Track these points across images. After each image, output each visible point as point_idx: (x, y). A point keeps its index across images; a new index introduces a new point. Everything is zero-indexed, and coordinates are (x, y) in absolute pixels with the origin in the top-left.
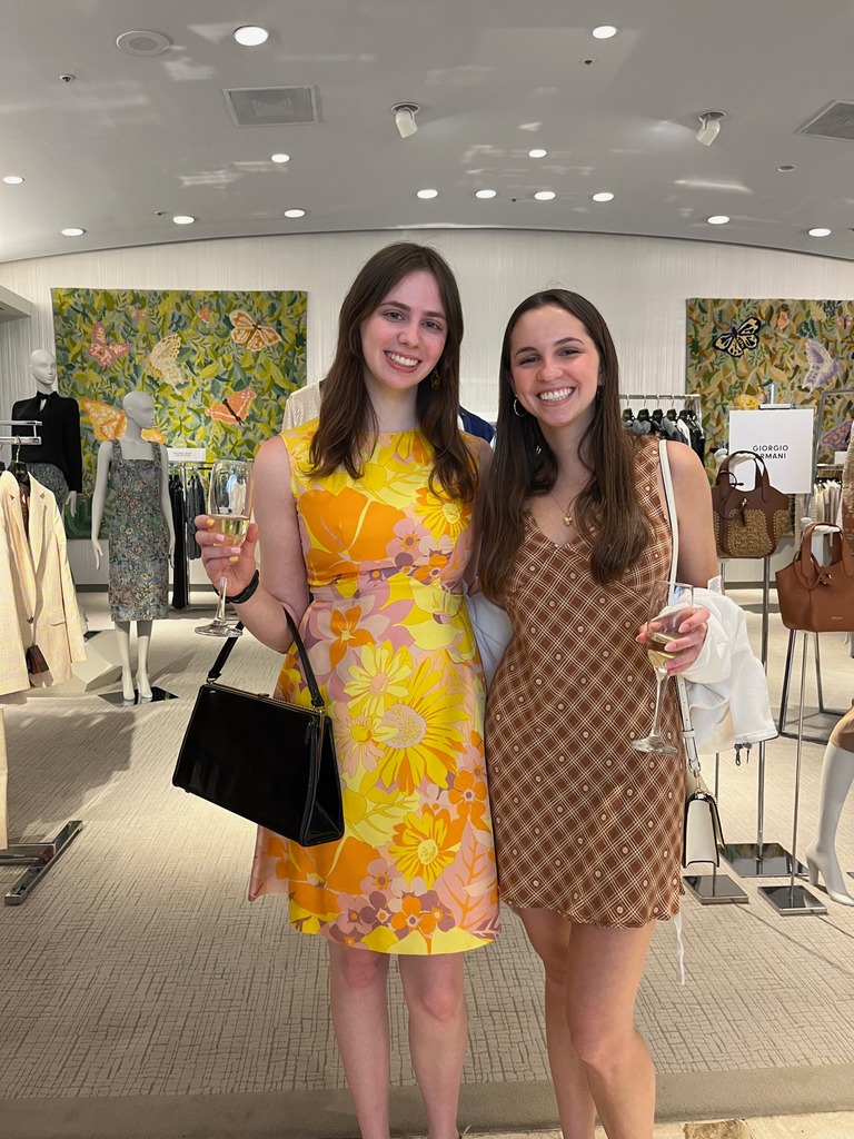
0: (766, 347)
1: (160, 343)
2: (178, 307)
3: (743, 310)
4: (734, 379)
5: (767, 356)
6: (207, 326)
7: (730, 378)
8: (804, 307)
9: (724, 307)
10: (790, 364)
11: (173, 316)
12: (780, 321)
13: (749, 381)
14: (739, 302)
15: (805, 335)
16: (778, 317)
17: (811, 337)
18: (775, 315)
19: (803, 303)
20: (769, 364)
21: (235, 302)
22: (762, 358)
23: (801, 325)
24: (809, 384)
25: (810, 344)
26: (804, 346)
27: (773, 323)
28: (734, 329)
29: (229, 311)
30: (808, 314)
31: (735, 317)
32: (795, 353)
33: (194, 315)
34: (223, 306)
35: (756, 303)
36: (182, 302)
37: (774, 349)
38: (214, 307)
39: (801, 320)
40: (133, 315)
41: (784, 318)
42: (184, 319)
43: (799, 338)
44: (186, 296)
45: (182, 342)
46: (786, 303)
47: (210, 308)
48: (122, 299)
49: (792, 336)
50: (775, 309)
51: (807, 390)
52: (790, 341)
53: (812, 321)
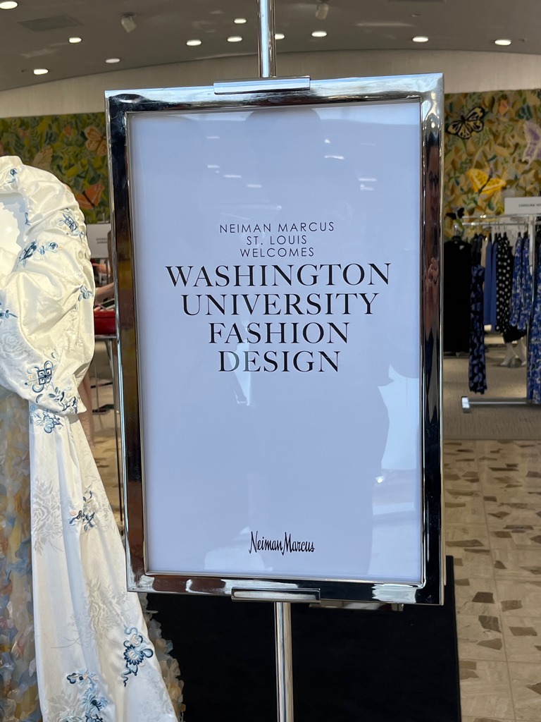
0: (491, 130)
1: (39, 153)
2: (50, 127)
3: (470, 101)
4: (464, 157)
5: (491, 137)
6: (70, 139)
7: (461, 156)
8: (521, 95)
9: (454, 99)
10: (512, 142)
11: (47, 134)
12: (501, 107)
13: (477, 158)
14: (466, 95)
15: (522, 118)
16: (499, 105)
17: (528, 119)
18: (496, 104)
19: (520, 92)
20: (493, 143)
21: (88, 121)
22: (487, 138)
23: (518, 111)
24: (528, 158)
25: (527, 125)
26: (522, 128)
27: (495, 109)
28: (463, 117)
29: (84, 127)
30: (524, 101)
31: (463, 107)
32: (515, 133)
33: (61, 132)
34: (80, 125)
35: (480, 95)
36: (53, 123)
37: (497, 131)
38: (74, 126)
39: (518, 106)
40: (21, 134)
41: (504, 105)
42: (54, 135)
43: (517, 121)
44: (55, 119)
45: (54, 151)
46: (505, 93)
47: (72, 127)
48: (13, 124)
49: (512, 120)
50: (496, 99)
51: (526, 162)
52: (511, 123)
53: (528, 107)
